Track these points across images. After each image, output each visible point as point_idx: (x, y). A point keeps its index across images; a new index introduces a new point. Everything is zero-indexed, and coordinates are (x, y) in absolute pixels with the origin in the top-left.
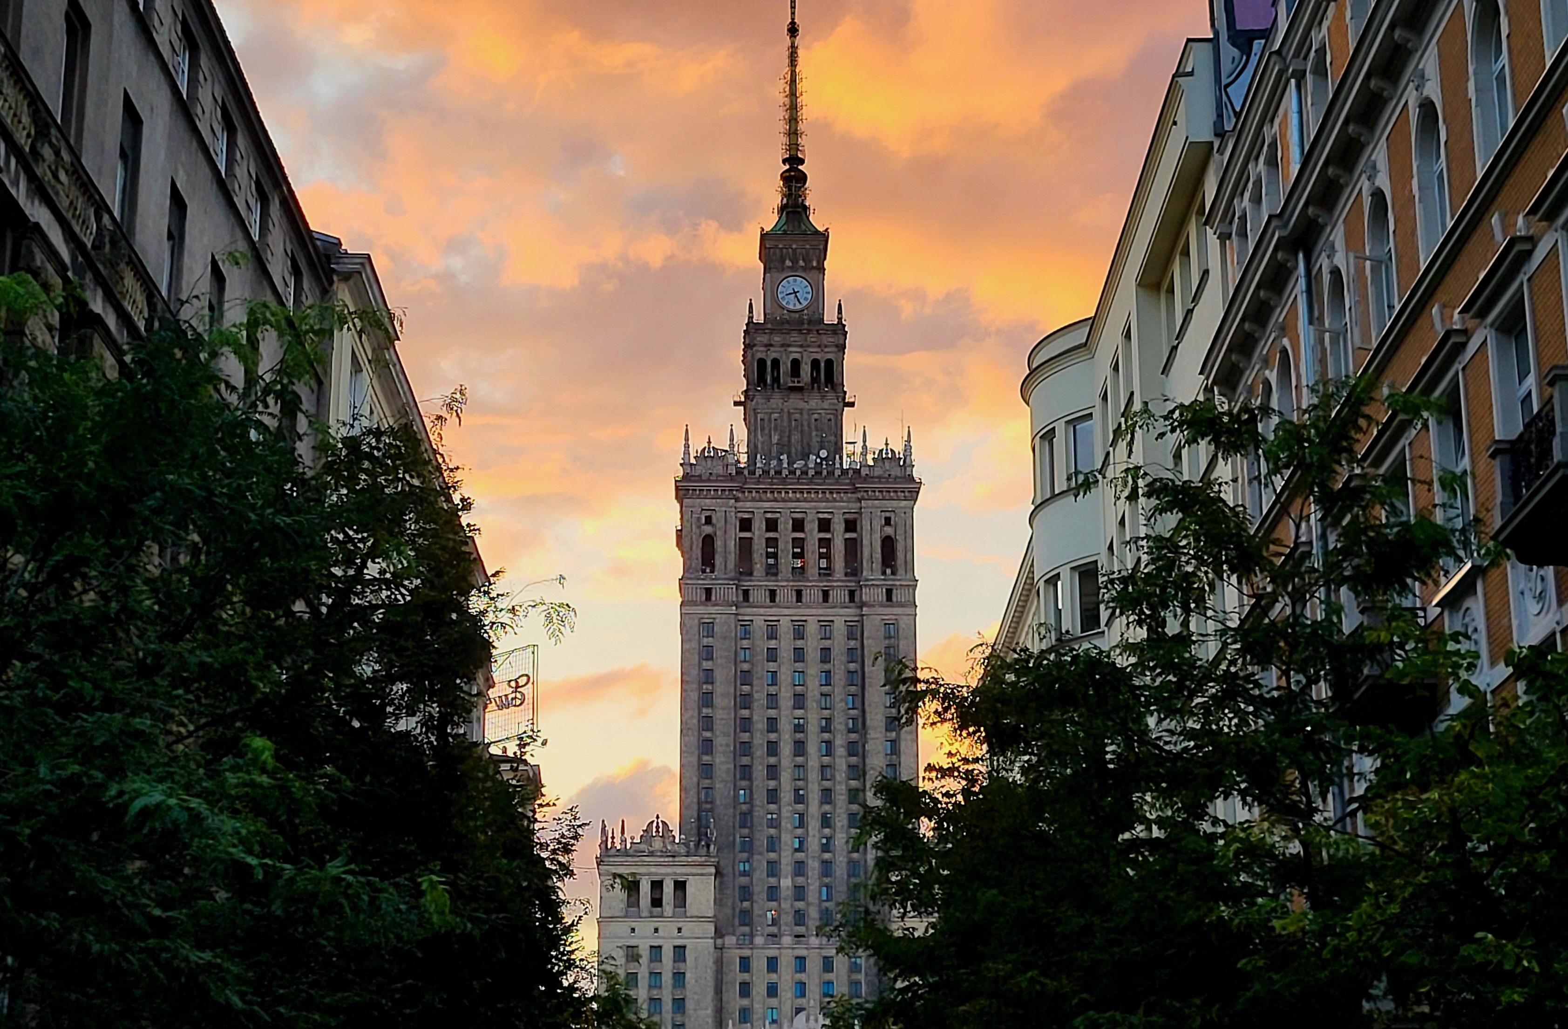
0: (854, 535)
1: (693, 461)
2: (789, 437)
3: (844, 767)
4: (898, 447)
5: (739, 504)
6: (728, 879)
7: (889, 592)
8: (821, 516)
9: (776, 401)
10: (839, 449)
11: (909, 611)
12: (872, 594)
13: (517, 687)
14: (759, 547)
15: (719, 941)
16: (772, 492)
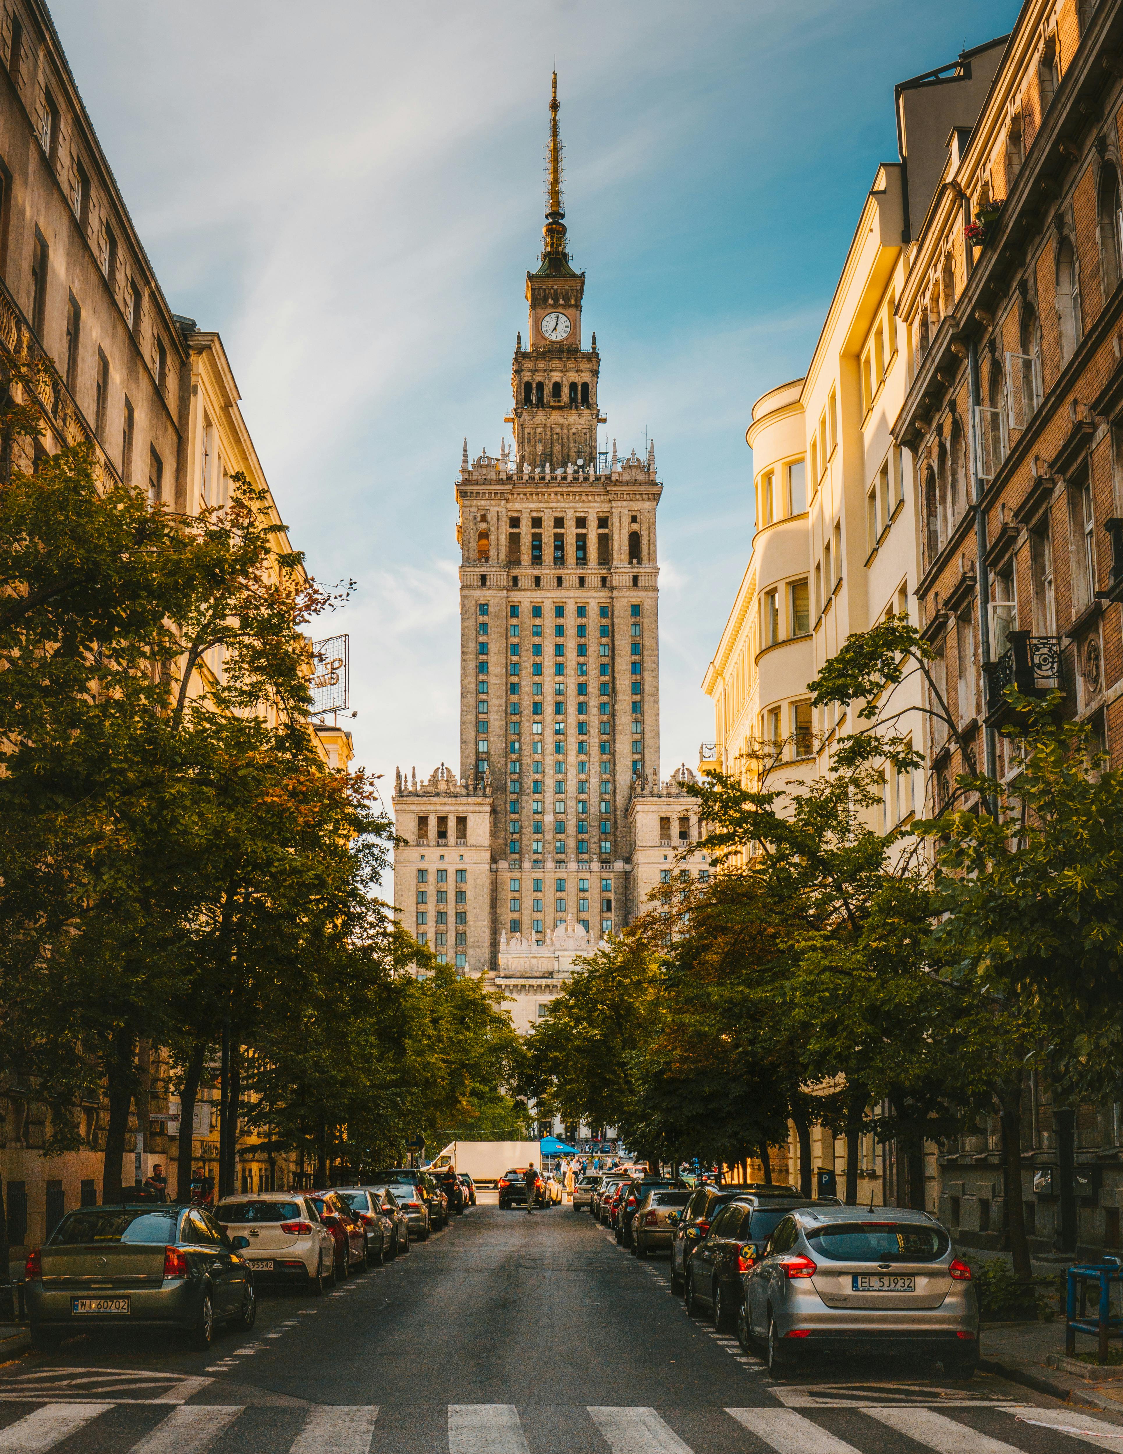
0: (606, 531)
1: (470, 468)
2: (551, 448)
3: (597, 724)
4: (643, 457)
5: (509, 505)
6: (501, 816)
7: (635, 579)
8: (578, 514)
9: (541, 416)
10: (592, 459)
11: (651, 594)
12: (621, 579)
13: (333, 669)
14: (526, 541)
15: (494, 866)
16: (537, 494)
